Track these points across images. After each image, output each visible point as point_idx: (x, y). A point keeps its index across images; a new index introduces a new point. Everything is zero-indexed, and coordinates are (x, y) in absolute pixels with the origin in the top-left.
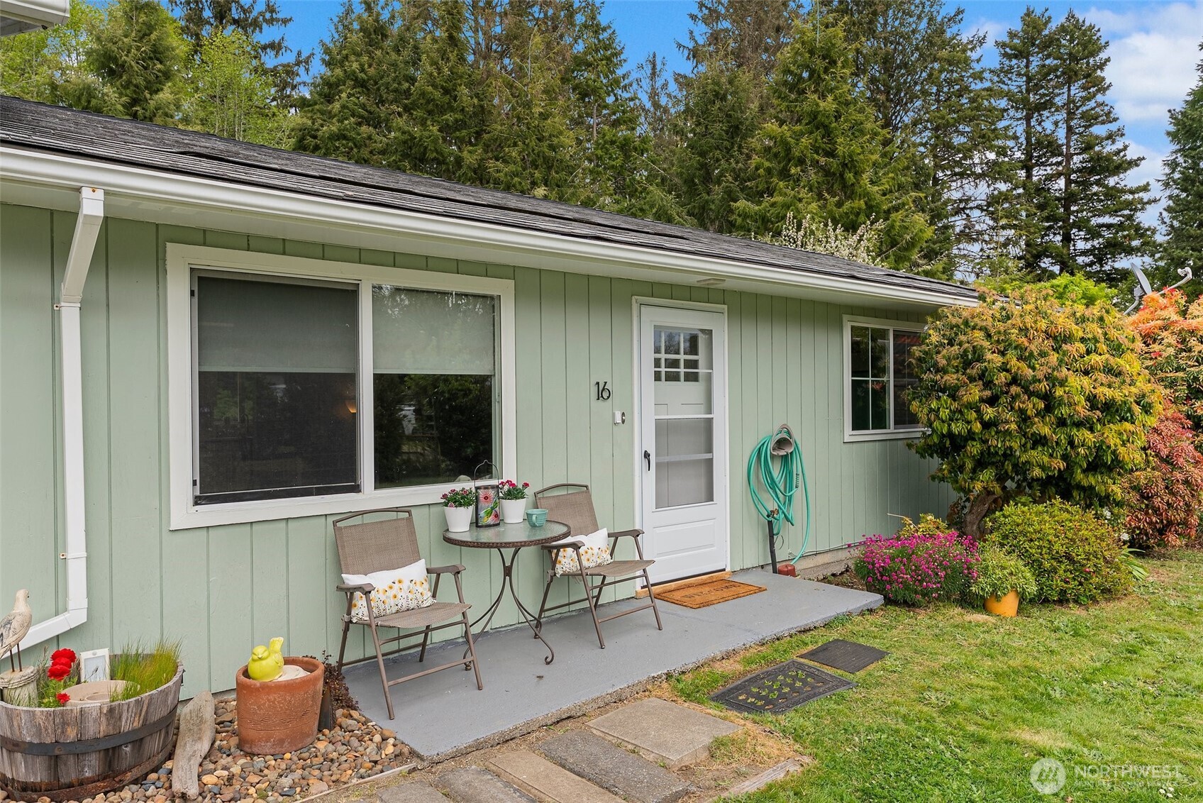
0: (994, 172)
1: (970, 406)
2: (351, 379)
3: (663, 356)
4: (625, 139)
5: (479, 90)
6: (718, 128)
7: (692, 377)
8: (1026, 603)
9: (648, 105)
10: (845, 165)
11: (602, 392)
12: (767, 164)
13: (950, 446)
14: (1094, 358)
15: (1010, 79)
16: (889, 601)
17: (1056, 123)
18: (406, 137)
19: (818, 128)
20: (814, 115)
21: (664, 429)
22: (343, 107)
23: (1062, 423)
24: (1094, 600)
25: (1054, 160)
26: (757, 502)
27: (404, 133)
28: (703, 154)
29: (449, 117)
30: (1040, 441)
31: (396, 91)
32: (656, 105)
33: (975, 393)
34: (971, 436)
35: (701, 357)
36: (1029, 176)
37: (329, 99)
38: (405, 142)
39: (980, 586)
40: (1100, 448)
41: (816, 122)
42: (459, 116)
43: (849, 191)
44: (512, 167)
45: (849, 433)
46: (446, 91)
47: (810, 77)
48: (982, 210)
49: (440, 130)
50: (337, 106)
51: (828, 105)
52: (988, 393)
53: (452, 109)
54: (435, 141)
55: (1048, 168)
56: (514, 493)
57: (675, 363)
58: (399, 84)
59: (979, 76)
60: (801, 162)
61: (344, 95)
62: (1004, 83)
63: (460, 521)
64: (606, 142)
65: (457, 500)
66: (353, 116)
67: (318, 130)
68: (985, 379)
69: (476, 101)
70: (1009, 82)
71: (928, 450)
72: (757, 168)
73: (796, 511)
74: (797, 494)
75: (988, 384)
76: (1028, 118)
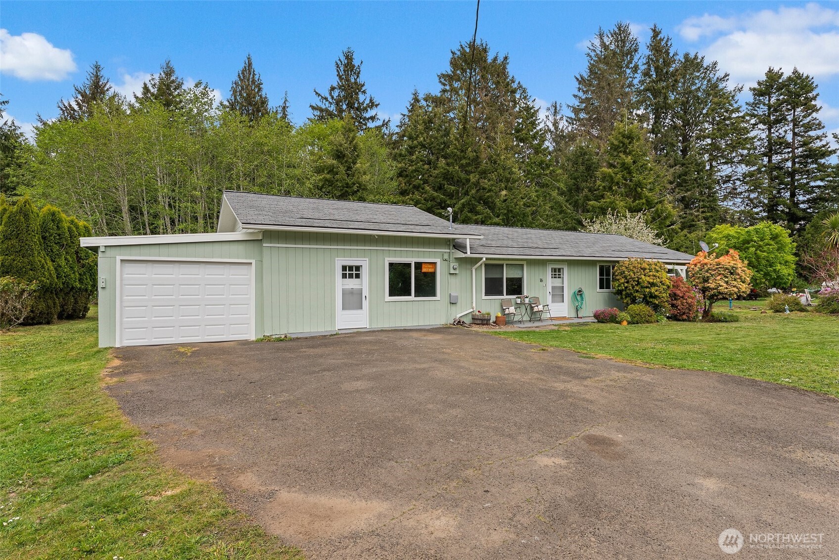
0: (745, 161)
1: (622, 283)
2: (502, 278)
3: (553, 273)
4: (541, 161)
5: (476, 148)
6: (582, 168)
7: (560, 277)
8: (629, 323)
9: (552, 129)
10: (636, 185)
11: (541, 281)
12: (603, 184)
13: (619, 292)
14: (651, 273)
15: (759, 108)
16: (599, 322)
17: (786, 132)
18: (446, 171)
19: (625, 170)
20: (623, 164)
21: (553, 288)
22: (417, 158)
23: (642, 287)
24: (644, 323)
25: (787, 150)
26: (574, 304)
27: (445, 169)
28: (575, 179)
29: (464, 162)
30: (637, 291)
31: (438, 149)
32: (556, 128)
33: (623, 280)
34: (623, 290)
35: (561, 273)
36: (770, 161)
37: (411, 154)
38: (445, 173)
39: (619, 319)
40: (650, 293)
41: (625, 167)
42: (468, 161)
43: (638, 196)
44: (491, 182)
45: (598, 290)
46: (462, 151)
47: (623, 146)
48: (741, 181)
49: (459, 168)
50: (414, 157)
51: (629, 159)
52: (626, 281)
53: (465, 158)
54: (457, 173)
55: (783, 155)
56: (527, 297)
57: (556, 275)
58: (439, 146)
59: (737, 110)
60: (618, 183)
61: (417, 153)
62: (755, 110)
63: (519, 301)
64: (531, 163)
65: (518, 298)
66: (421, 161)
67: (407, 168)
68: (625, 277)
69: (475, 154)
70: (758, 109)
71: (615, 294)
72: (599, 186)
73: (584, 306)
74: (584, 302)
75: (626, 279)
76: (769, 130)
